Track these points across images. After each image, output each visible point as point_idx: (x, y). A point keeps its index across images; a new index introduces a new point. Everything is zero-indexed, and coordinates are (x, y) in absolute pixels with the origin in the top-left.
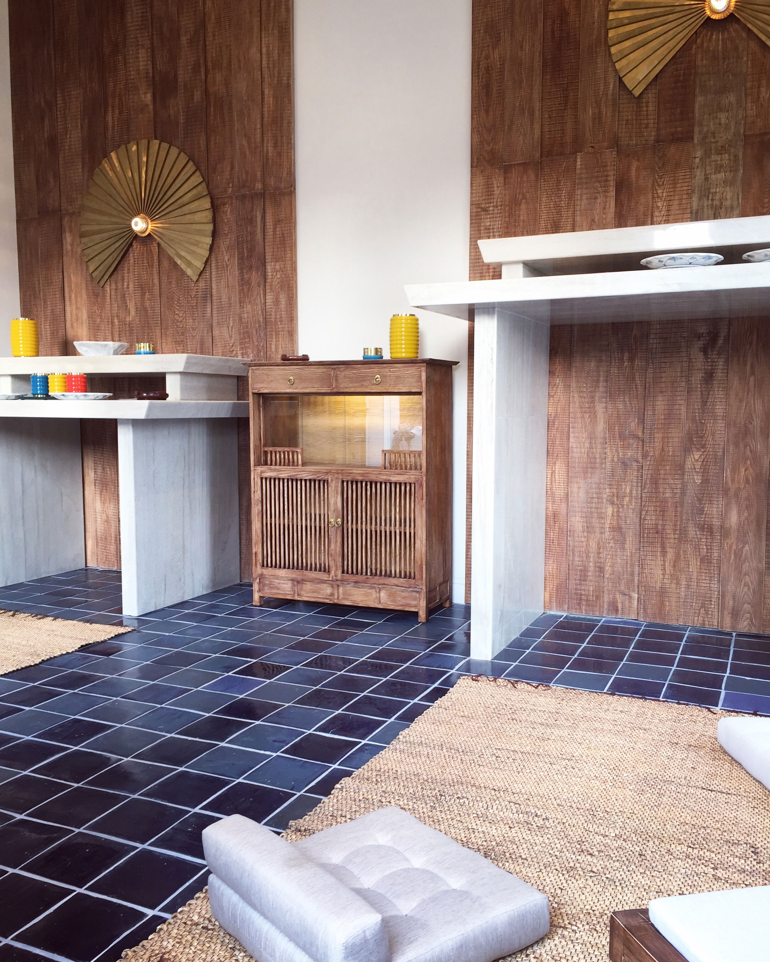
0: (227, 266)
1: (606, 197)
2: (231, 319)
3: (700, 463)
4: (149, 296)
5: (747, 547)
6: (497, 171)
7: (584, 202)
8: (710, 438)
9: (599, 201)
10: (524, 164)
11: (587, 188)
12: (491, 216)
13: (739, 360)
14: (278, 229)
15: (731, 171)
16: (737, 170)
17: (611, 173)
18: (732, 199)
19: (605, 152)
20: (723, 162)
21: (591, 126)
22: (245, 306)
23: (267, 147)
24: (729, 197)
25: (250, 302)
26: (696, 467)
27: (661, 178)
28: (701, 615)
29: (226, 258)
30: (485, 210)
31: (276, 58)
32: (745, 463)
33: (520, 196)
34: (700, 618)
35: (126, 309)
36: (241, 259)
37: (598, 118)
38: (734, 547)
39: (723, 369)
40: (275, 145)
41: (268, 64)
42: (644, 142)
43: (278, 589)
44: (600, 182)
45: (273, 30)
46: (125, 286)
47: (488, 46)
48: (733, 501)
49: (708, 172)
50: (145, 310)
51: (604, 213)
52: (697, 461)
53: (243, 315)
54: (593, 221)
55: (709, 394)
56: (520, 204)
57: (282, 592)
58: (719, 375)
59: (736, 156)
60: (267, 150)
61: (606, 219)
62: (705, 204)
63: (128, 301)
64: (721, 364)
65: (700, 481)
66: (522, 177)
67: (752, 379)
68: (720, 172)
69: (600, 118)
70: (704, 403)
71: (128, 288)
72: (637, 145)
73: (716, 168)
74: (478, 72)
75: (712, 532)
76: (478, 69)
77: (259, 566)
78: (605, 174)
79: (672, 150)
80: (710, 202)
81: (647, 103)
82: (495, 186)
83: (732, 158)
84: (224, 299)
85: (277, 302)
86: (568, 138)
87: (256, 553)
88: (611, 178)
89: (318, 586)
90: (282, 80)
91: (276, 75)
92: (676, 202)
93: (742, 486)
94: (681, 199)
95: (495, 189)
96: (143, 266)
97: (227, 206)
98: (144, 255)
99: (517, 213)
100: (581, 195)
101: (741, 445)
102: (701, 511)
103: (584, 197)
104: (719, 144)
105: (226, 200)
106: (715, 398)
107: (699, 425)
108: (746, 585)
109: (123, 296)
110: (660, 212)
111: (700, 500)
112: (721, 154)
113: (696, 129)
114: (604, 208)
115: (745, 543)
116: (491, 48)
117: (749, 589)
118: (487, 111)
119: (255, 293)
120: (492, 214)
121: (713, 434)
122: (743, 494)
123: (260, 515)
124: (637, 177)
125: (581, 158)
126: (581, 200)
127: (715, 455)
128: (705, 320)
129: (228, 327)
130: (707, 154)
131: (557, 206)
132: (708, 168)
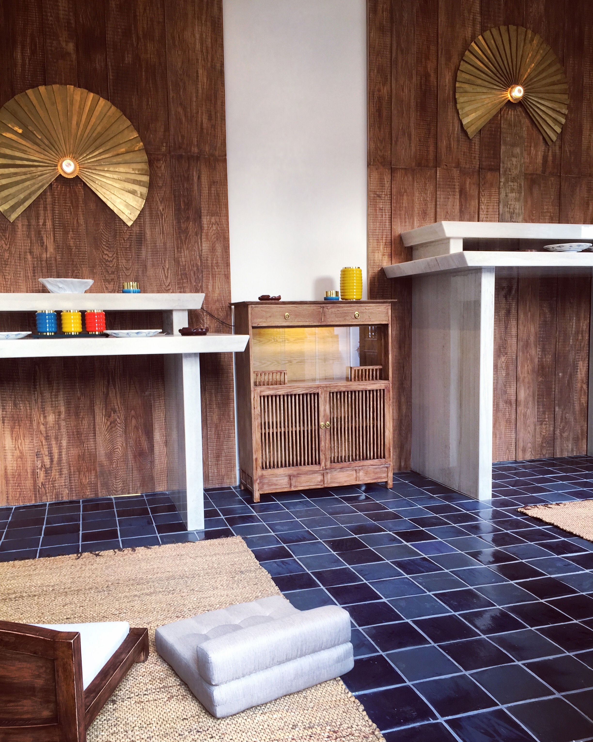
0: (162, 215)
1: (454, 198)
2: (167, 262)
3: (505, 364)
4: (73, 235)
5: (529, 410)
6: (387, 171)
7: (442, 200)
8: (509, 349)
9: (450, 200)
10: (405, 169)
11: (443, 191)
12: (383, 201)
13: (523, 302)
14: (213, 189)
15: (518, 193)
16: (521, 193)
17: (457, 184)
18: (519, 209)
19: (453, 170)
20: (515, 187)
21: (445, 152)
22: (182, 251)
23: (202, 118)
24: (517, 208)
25: (188, 248)
26: (503, 366)
27: (483, 191)
28: (507, 454)
29: (161, 208)
30: (379, 196)
31: (210, 46)
32: (527, 362)
33: (403, 191)
34: (507, 456)
35: (42, 246)
36: (178, 210)
37: (449, 147)
38: (523, 411)
39: (515, 308)
40: (210, 118)
41: (202, 49)
42: (473, 168)
43: (276, 485)
44: (450, 188)
45: (206, 21)
46: (41, 223)
47: (380, 83)
48: (522, 385)
49: (507, 191)
50: (69, 248)
51: (453, 209)
52: (503, 362)
53: (180, 259)
54: (447, 212)
55: (508, 323)
56: (403, 196)
57: (279, 487)
58: (513, 311)
59: (520, 184)
60: (202, 121)
61: (454, 212)
62: (506, 210)
63: (45, 238)
64: (514, 306)
65: (505, 374)
66: (404, 177)
67: (529, 314)
68: (513, 192)
69: (450, 147)
70: (506, 328)
71: (44, 224)
72: (469, 168)
73: (511, 190)
74: (373, 99)
75: (511, 404)
76: (373, 97)
77: (259, 469)
78: (453, 183)
79: (489, 175)
80: (508, 210)
81: (475, 143)
82: (386, 180)
83: (519, 185)
84: (159, 244)
85: (213, 250)
86: (431, 156)
87: (256, 459)
88: (457, 187)
89: (310, 476)
90: (215, 66)
91: (210, 60)
92: (491, 207)
93: (526, 376)
94: (493, 206)
95: (386, 183)
96: (65, 206)
97: (162, 162)
98: (66, 195)
99: (401, 201)
100: (440, 195)
101: (525, 352)
102: (505, 392)
103: (442, 197)
104: (512, 176)
105: (160, 157)
106: (511, 325)
107: (504, 341)
108: (529, 432)
109: (39, 233)
110: (483, 212)
111: (505, 386)
112: (514, 182)
113: (501, 165)
114: (453, 206)
115: (528, 408)
116: (381, 84)
117: (530, 435)
118: (379, 128)
119: (193, 241)
120: (384, 200)
121: (511, 347)
122: (526, 380)
123: (260, 427)
124: (470, 189)
125: (440, 171)
126: (440, 198)
127: (512, 359)
128: (506, 279)
129: (163, 269)
130: (507, 181)
131: (425, 200)
132: (507, 189)
